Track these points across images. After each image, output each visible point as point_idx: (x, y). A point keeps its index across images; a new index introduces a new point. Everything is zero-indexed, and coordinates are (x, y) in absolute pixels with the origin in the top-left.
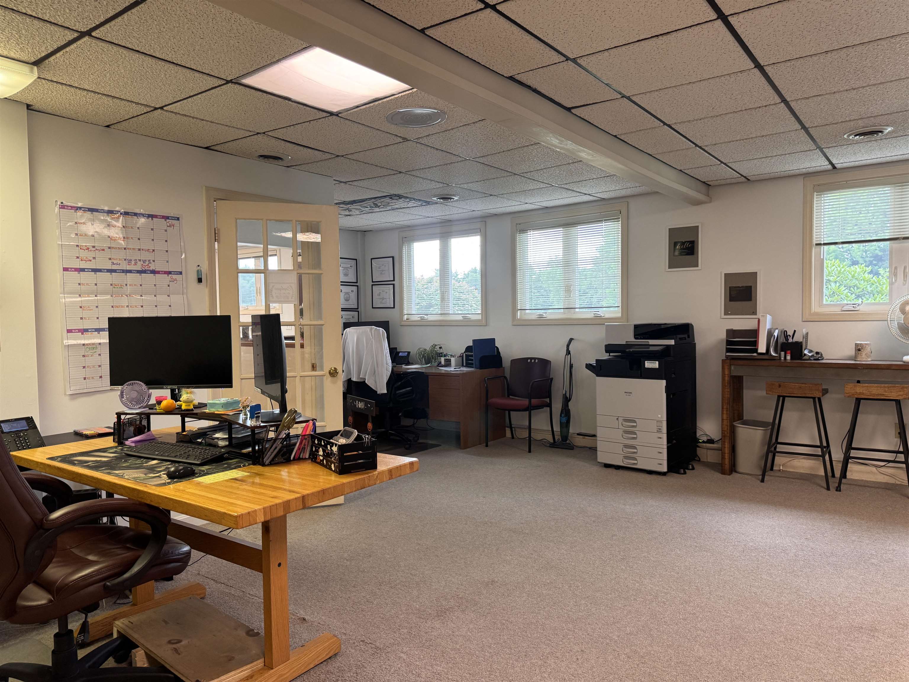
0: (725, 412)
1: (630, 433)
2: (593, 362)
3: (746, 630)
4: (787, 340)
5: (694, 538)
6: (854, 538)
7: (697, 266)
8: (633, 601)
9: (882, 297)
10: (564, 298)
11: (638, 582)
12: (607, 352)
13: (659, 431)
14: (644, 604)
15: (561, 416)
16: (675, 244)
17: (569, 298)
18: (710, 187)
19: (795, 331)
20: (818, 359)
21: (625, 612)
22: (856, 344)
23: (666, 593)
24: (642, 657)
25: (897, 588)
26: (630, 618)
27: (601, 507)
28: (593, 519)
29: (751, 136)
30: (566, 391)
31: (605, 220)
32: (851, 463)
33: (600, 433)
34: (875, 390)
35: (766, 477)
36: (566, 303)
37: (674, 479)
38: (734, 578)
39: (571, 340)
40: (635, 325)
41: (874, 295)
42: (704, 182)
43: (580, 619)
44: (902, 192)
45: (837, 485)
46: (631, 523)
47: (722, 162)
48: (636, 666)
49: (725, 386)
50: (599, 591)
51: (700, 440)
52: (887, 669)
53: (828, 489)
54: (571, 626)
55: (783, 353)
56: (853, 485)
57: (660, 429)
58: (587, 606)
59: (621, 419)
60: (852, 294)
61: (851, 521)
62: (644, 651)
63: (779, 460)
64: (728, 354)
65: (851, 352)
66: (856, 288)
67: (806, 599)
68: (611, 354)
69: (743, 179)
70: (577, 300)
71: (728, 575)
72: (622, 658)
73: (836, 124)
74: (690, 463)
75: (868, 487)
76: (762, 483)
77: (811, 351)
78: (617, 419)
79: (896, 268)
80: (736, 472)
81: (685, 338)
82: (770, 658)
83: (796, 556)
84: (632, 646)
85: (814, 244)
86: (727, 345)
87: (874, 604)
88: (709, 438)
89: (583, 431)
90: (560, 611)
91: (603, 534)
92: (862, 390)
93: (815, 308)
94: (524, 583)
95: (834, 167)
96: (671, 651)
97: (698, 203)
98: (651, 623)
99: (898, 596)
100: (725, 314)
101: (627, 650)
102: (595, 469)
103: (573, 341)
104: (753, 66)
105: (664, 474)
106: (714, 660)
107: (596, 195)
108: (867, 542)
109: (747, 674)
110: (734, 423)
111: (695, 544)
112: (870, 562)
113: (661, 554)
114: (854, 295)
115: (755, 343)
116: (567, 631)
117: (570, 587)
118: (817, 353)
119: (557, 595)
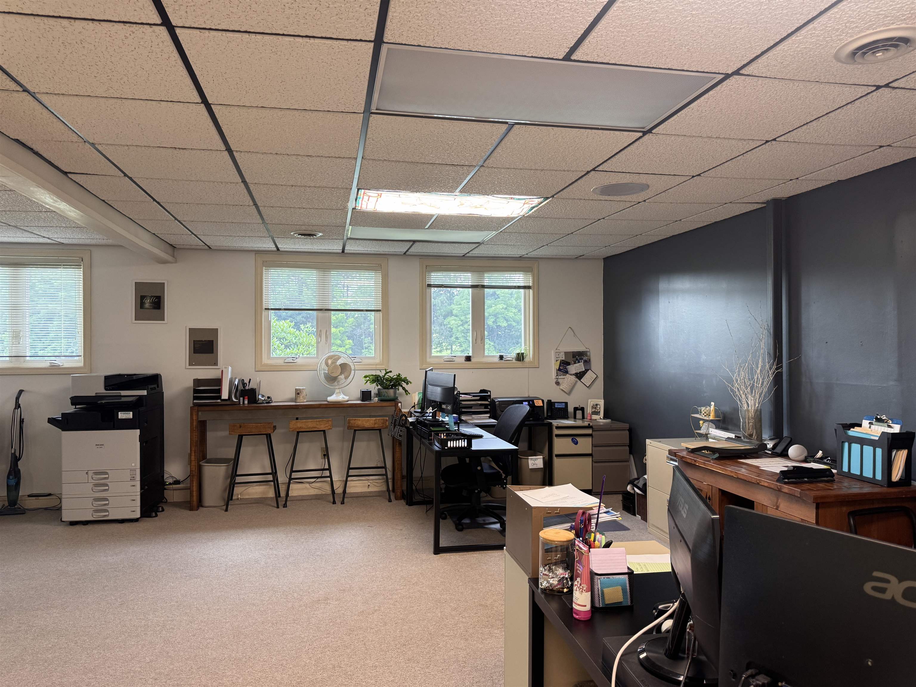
0: (193, 454)
1: (102, 485)
2: (58, 416)
3: (243, 627)
4: (244, 387)
5: (183, 570)
6: (302, 540)
7: (164, 320)
8: (144, 636)
9: (303, 348)
10: (11, 345)
11: (143, 619)
12: (72, 404)
13: (133, 479)
14: (155, 635)
15: (8, 478)
16: (143, 298)
17: (17, 345)
18: (175, 249)
19: (250, 380)
20: (269, 403)
21: (140, 647)
22: (296, 389)
23: (172, 621)
24: (167, 675)
25: (335, 567)
26: (146, 650)
27: (81, 564)
28: (77, 577)
29: (223, 221)
30: (15, 450)
31: (64, 265)
32: (292, 483)
33: (67, 491)
34: (310, 424)
35: (229, 506)
36: (13, 350)
37: (148, 523)
38: (225, 592)
39: (21, 392)
40: (105, 377)
41: (297, 346)
42: (171, 245)
43: (97, 666)
44: (324, 276)
45: (284, 503)
46: (118, 571)
47: (193, 233)
48: (164, 684)
49: (194, 430)
50: (108, 638)
51: (167, 482)
52: (338, 621)
53: (278, 507)
54: (90, 675)
55: (241, 399)
56: (295, 500)
57: (134, 477)
58: (101, 653)
59: (90, 473)
60: (282, 344)
61: (298, 528)
62: (167, 670)
63: (238, 490)
64: (195, 401)
65: (293, 395)
66: (284, 340)
67: (280, 592)
68: (77, 407)
69: (207, 247)
70: (27, 348)
71: (219, 592)
72: (150, 682)
73: (287, 225)
74: (159, 505)
75: (305, 500)
76: (226, 512)
77: (263, 396)
78: (87, 473)
79: (321, 331)
80: (202, 506)
81: (155, 388)
82: (265, 640)
83: (265, 563)
84: (155, 670)
85: (264, 309)
86: (194, 393)
87: (323, 582)
88: (174, 480)
89: (35, 492)
90: (74, 667)
91: (93, 588)
92: (302, 425)
93: (265, 360)
94: (22, 656)
95: (278, 249)
96: (190, 662)
97: (164, 262)
98: (166, 647)
99: (337, 573)
100: (190, 365)
101: (153, 675)
102: (60, 529)
103: (23, 393)
104: (241, 181)
105: (136, 520)
106: (226, 656)
107: (56, 240)
108: (312, 541)
109: (252, 657)
110: (200, 463)
111: (185, 574)
112: (315, 554)
113: (157, 591)
114: (283, 346)
115: (219, 391)
116: (89, 680)
117: (76, 643)
118: (268, 397)
119: (65, 654)
